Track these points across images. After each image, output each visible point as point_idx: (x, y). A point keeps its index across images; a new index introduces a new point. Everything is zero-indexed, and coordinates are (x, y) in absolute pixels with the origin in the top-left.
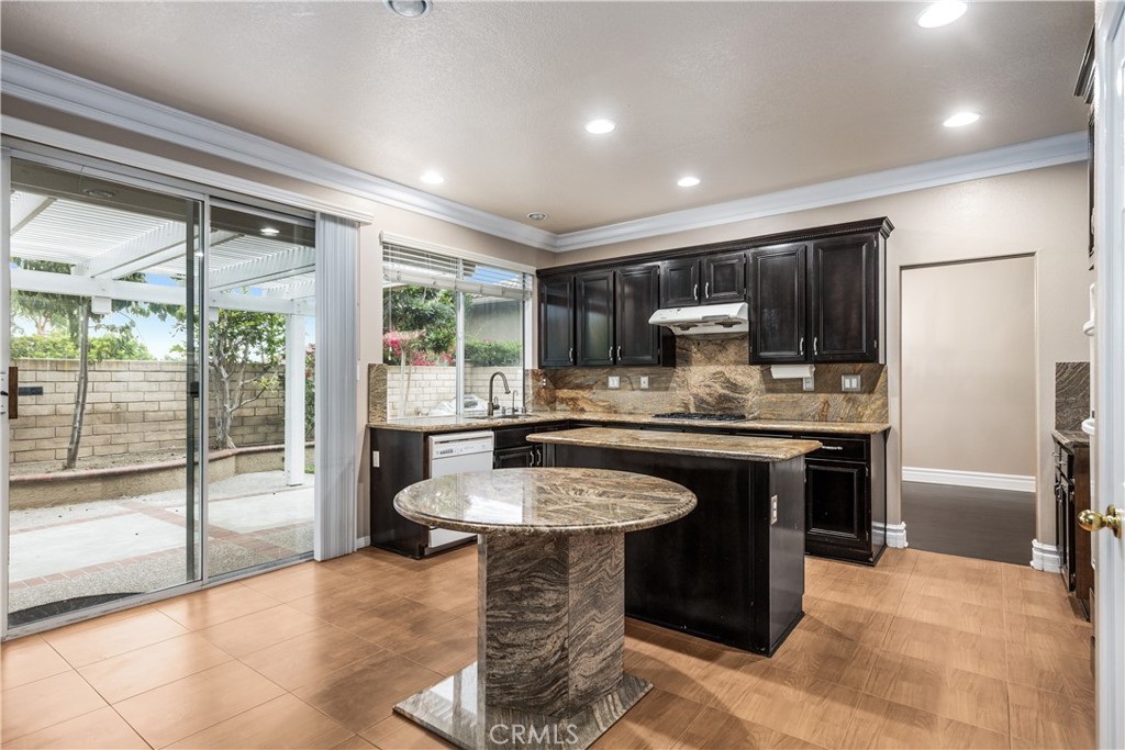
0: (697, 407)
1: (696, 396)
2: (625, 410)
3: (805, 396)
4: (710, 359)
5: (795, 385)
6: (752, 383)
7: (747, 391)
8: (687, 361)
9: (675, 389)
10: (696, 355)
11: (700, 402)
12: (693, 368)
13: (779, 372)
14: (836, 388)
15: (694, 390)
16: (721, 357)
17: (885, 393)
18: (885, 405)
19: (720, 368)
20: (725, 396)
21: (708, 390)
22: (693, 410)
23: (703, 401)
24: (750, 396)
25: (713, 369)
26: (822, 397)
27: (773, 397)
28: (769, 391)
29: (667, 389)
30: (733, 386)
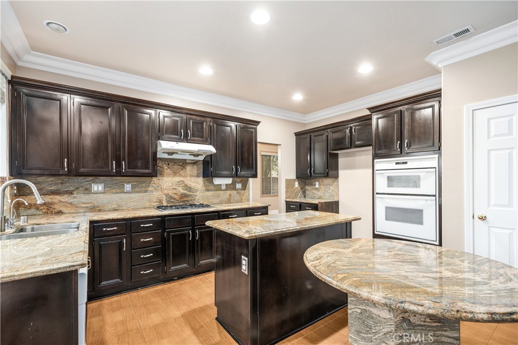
0: (168, 202)
1: (167, 195)
2: (110, 207)
3: (222, 192)
4: (175, 174)
5: (218, 188)
6: (199, 187)
7: (196, 191)
8: (162, 175)
9: (152, 192)
10: (167, 171)
11: (170, 198)
12: (165, 179)
13: (217, 181)
14: (234, 189)
15: (166, 192)
16: (181, 172)
17: (249, 191)
18: (249, 194)
19: (182, 179)
20: (184, 194)
21: (174, 191)
22: (165, 204)
23: (171, 198)
24: (198, 193)
25: (177, 179)
26: (229, 192)
27: (209, 193)
28: (207, 190)
29: (146, 191)
30: (189, 189)
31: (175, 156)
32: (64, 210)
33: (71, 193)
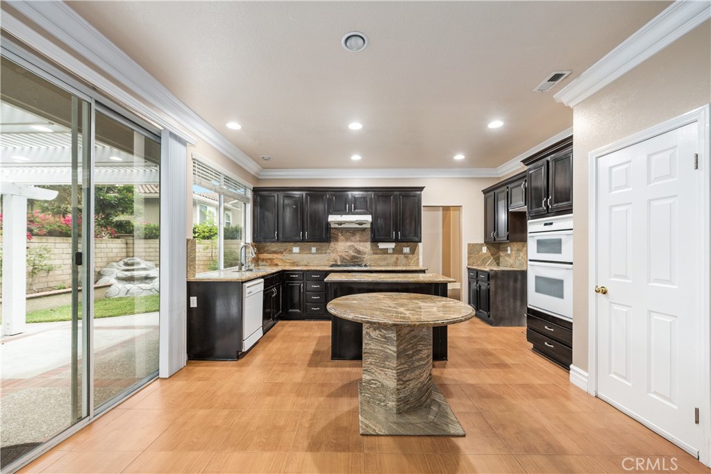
0: (341, 262)
1: (341, 256)
2: (303, 263)
3: (389, 256)
4: (347, 240)
5: (385, 251)
6: (367, 250)
7: (365, 254)
8: (336, 240)
9: (330, 253)
10: (341, 238)
11: (343, 259)
12: (340, 244)
13: (382, 246)
14: (401, 252)
15: (340, 254)
16: (352, 238)
17: (418, 254)
18: (418, 259)
19: (352, 244)
20: (354, 256)
21: (346, 254)
22: (339, 263)
23: (344, 259)
24: (366, 256)
25: (349, 244)
26: (396, 256)
27: (376, 256)
28: (374, 254)
29: (326, 253)
30: (359, 252)
31: (343, 226)
32: (279, 264)
33: (282, 253)
